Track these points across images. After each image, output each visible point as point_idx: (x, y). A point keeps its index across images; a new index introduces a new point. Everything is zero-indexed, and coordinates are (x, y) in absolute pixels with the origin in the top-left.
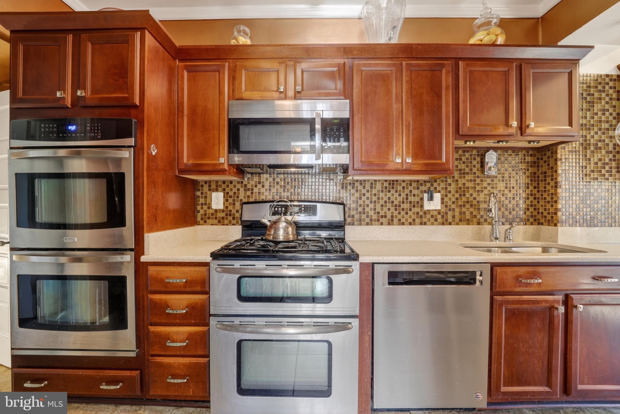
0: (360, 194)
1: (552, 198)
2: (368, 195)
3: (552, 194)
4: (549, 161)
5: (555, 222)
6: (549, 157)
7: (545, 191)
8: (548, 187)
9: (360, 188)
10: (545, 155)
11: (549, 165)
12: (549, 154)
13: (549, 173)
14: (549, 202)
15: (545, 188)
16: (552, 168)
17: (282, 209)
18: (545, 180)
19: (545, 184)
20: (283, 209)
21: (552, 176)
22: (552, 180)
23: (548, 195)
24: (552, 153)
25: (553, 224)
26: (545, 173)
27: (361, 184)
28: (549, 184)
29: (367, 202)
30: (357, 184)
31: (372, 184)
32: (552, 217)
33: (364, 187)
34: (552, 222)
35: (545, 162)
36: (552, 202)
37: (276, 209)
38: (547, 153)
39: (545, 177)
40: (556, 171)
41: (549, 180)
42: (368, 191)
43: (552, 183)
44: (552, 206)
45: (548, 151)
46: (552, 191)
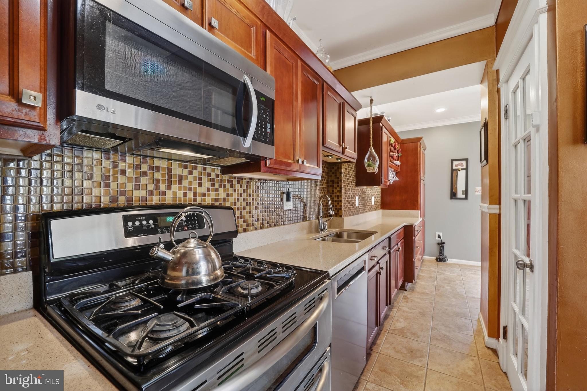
0: (238, 194)
1: (338, 198)
2: (245, 195)
3: (338, 196)
4: (336, 173)
5: (340, 214)
6: (336, 170)
7: (333, 194)
8: (335, 191)
9: (237, 186)
10: (333, 168)
11: (336, 176)
12: (336, 168)
13: (336, 181)
14: (336, 201)
15: (333, 191)
16: (338, 178)
17: (148, 223)
18: (333, 186)
19: (333, 189)
20: (151, 222)
21: (338, 183)
22: (338, 186)
23: (336, 196)
24: (338, 168)
25: (339, 216)
26: (333, 181)
27: (238, 182)
28: (336, 188)
29: (244, 204)
30: (235, 182)
31: (248, 182)
32: (338, 211)
33: (241, 187)
34: (338, 214)
35: (333, 173)
36: (338, 201)
37: (137, 223)
38: (335, 167)
39: (333, 183)
40: (341, 180)
41: (336, 186)
42: (244, 191)
43: (338, 189)
44: (338, 204)
45: (336, 166)
46: (338, 194)
